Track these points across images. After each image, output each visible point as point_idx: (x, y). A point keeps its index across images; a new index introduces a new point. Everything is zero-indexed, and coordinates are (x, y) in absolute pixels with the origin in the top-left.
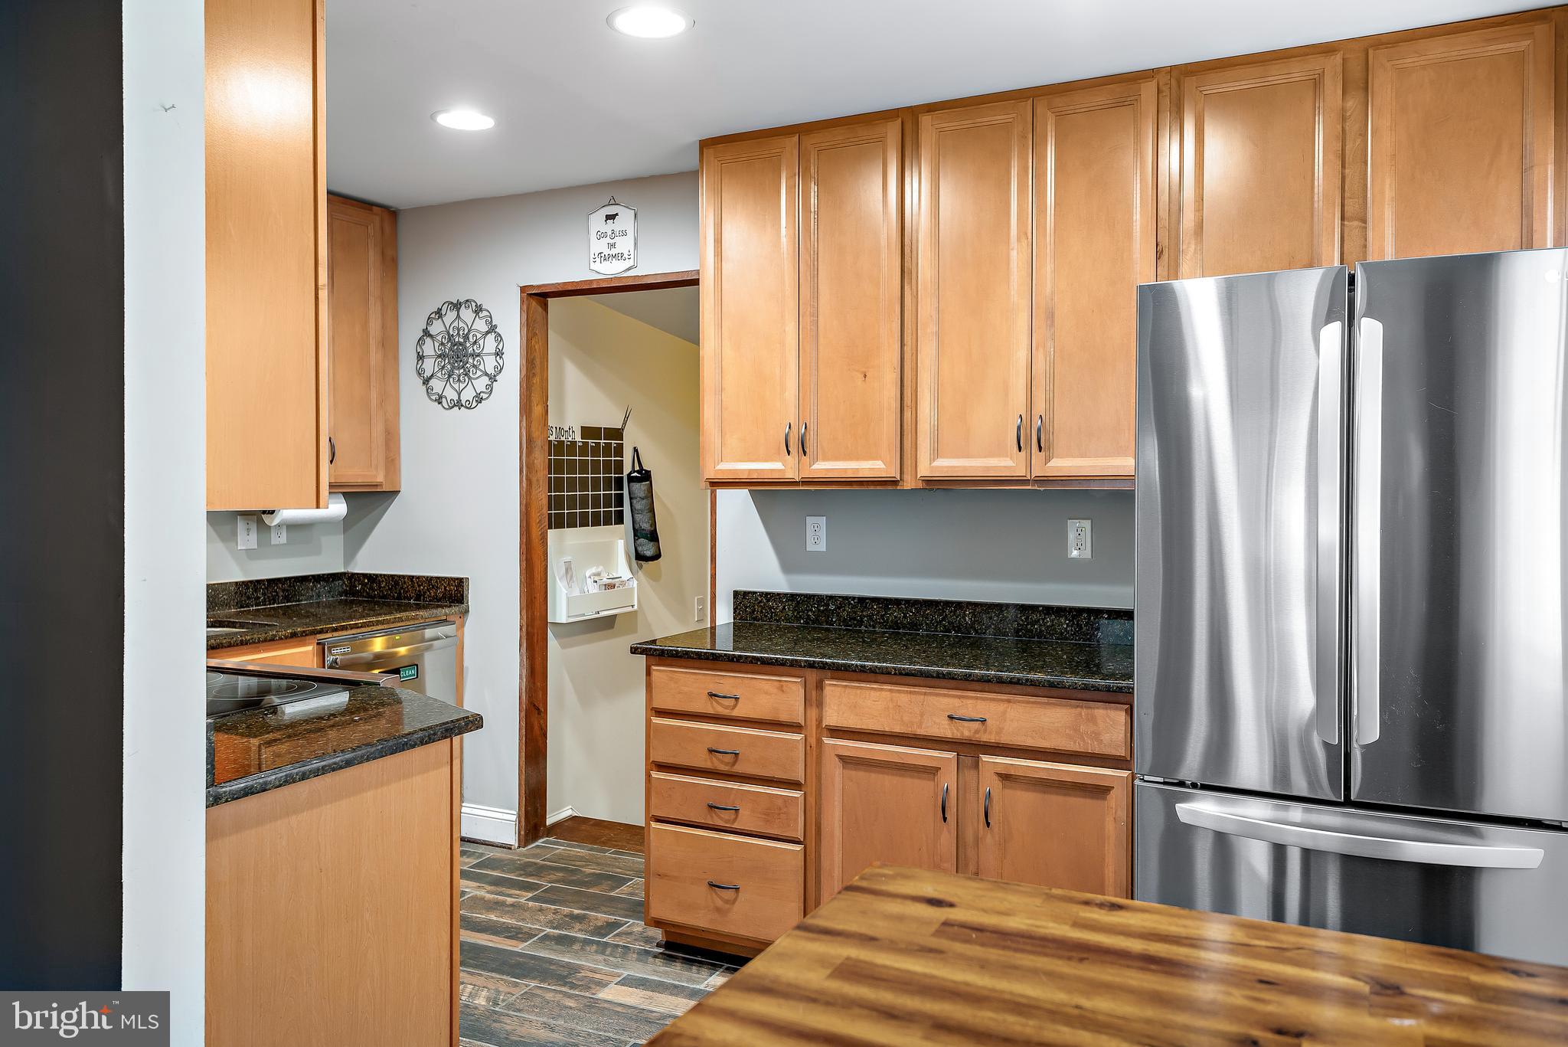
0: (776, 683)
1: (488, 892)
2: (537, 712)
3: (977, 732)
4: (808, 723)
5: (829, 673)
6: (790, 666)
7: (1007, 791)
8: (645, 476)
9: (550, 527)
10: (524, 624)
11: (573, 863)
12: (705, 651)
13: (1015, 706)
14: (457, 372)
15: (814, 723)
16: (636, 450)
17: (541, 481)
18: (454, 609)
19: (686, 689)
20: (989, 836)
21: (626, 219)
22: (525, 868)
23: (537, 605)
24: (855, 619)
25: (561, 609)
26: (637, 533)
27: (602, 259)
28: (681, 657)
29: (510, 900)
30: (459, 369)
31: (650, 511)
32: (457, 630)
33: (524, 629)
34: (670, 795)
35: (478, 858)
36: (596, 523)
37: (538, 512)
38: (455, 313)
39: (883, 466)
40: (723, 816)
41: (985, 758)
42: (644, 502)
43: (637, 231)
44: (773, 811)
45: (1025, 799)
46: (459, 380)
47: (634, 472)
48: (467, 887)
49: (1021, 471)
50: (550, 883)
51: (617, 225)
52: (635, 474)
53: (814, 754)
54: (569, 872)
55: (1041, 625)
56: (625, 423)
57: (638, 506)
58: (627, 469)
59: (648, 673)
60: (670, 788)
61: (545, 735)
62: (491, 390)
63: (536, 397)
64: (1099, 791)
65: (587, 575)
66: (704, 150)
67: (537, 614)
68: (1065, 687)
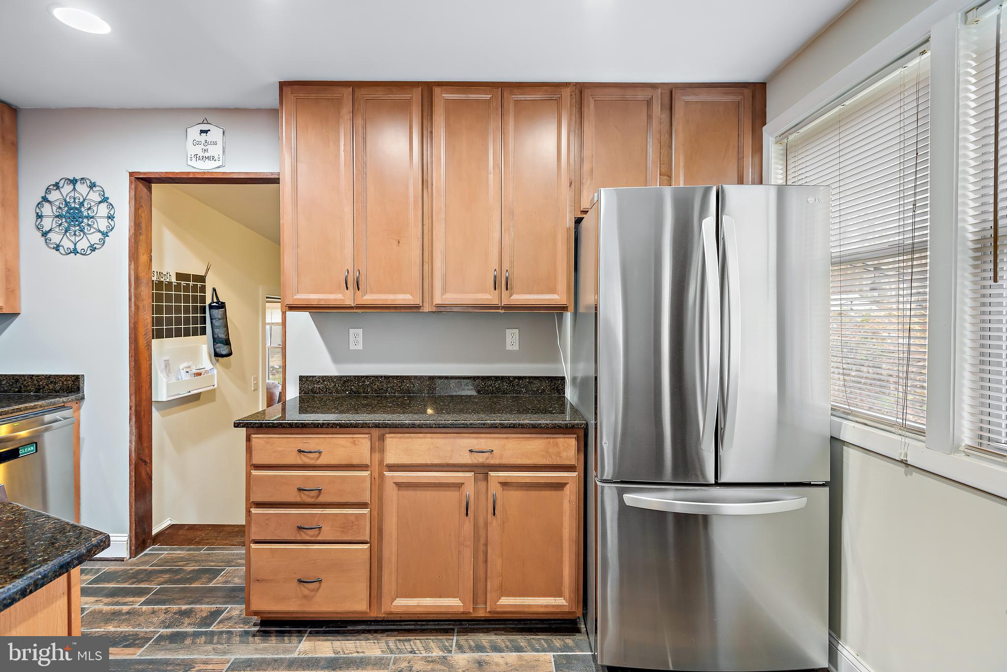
0: (350, 440)
1: (106, 604)
2: (144, 463)
3: (487, 459)
4: (373, 463)
5: (388, 430)
6: (361, 427)
7: (505, 492)
8: (222, 306)
9: (153, 338)
10: (133, 405)
11: (176, 564)
12: (296, 422)
13: (510, 440)
14: (74, 229)
15: (377, 463)
16: (214, 290)
17: (147, 307)
18: (72, 397)
19: (280, 449)
20: (495, 521)
21: (216, 133)
22: (136, 576)
23: (144, 391)
24: (382, 389)
25: (162, 391)
26: (216, 340)
27: (198, 159)
28: (276, 427)
29: (125, 608)
30: (75, 226)
31: (225, 327)
32: (74, 412)
33: (133, 409)
34: (267, 524)
35: (95, 573)
36: (187, 334)
37: (144, 328)
38: (71, 187)
39: (411, 297)
40: (309, 533)
41: (492, 474)
42: (221, 321)
43: (224, 143)
44: (347, 524)
45: (515, 496)
46: (75, 234)
47: (214, 303)
48: (86, 604)
49: (496, 302)
50: (159, 585)
51: (209, 137)
52: (215, 304)
53: (378, 483)
54: (174, 572)
55: (493, 387)
56: (207, 272)
57: (216, 323)
58: (208, 301)
59: (248, 439)
60: (267, 519)
61: (151, 478)
62: (104, 243)
63: (142, 249)
64: (559, 486)
65: (181, 368)
66: (283, 87)
67: (144, 397)
68: (542, 428)
